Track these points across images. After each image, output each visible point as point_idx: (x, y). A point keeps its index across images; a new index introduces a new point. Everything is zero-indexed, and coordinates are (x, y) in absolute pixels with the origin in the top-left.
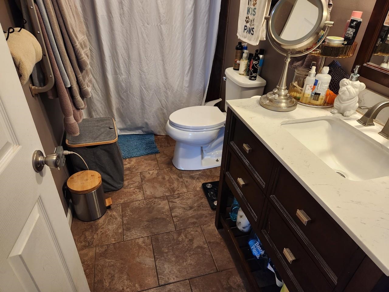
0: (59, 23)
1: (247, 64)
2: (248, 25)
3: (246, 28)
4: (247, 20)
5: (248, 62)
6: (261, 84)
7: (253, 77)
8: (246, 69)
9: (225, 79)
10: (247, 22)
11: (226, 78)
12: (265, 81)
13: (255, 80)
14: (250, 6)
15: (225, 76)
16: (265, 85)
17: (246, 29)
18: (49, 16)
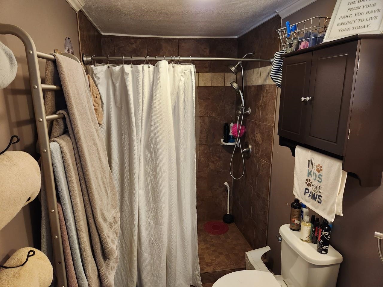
0: (87, 213)
1: (311, 229)
2: (310, 188)
3: (307, 191)
4: (308, 183)
5: (311, 227)
6: (336, 260)
7: (323, 250)
8: (310, 235)
9: (280, 240)
10: (309, 185)
11: (281, 238)
12: (340, 257)
13: (327, 253)
14: (310, 169)
15: (280, 236)
16: (341, 261)
17: (308, 193)
18: (74, 211)
